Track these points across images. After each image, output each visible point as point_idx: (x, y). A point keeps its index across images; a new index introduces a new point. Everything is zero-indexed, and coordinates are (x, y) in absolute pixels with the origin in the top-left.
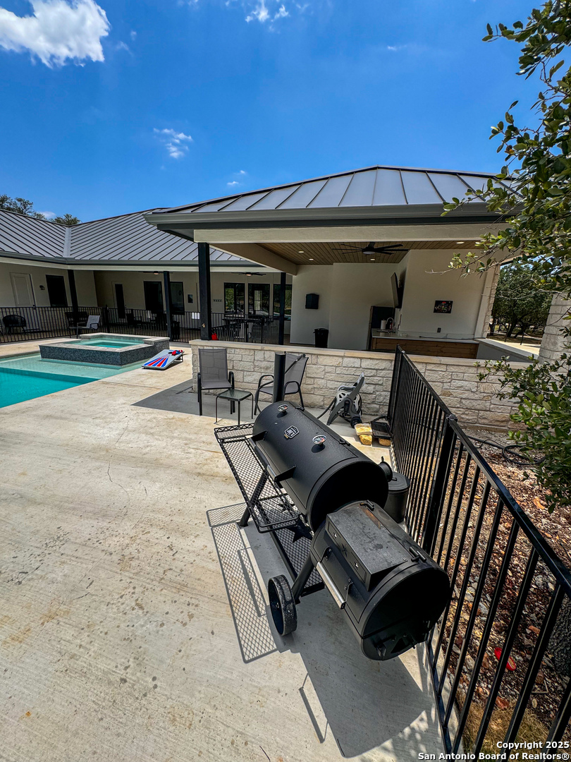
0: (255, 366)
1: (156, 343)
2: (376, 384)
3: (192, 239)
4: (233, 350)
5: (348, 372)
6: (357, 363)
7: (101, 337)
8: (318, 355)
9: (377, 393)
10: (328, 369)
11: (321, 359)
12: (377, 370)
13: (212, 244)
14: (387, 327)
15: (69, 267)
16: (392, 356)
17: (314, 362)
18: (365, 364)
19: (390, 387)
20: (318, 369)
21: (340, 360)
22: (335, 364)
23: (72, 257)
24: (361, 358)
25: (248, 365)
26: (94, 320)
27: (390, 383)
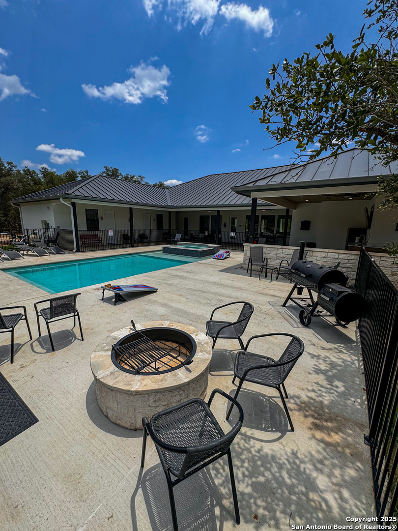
0: (277, 256)
1: (215, 247)
2: (348, 268)
3: (250, 197)
4: (266, 249)
5: (331, 261)
6: (336, 256)
7: (186, 244)
8: (313, 251)
9: (348, 273)
10: (318, 259)
11: (315, 254)
12: (348, 260)
13: (259, 198)
14: (360, 241)
15: (170, 210)
16: (358, 253)
17: (311, 255)
18: (341, 256)
19: (357, 269)
20: (312, 258)
21: (326, 254)
22: (323, 256)
23: (172, 204)
24: (339, 253)
25: (273, 256)
26: (178, 236)
27: (357, 267)
